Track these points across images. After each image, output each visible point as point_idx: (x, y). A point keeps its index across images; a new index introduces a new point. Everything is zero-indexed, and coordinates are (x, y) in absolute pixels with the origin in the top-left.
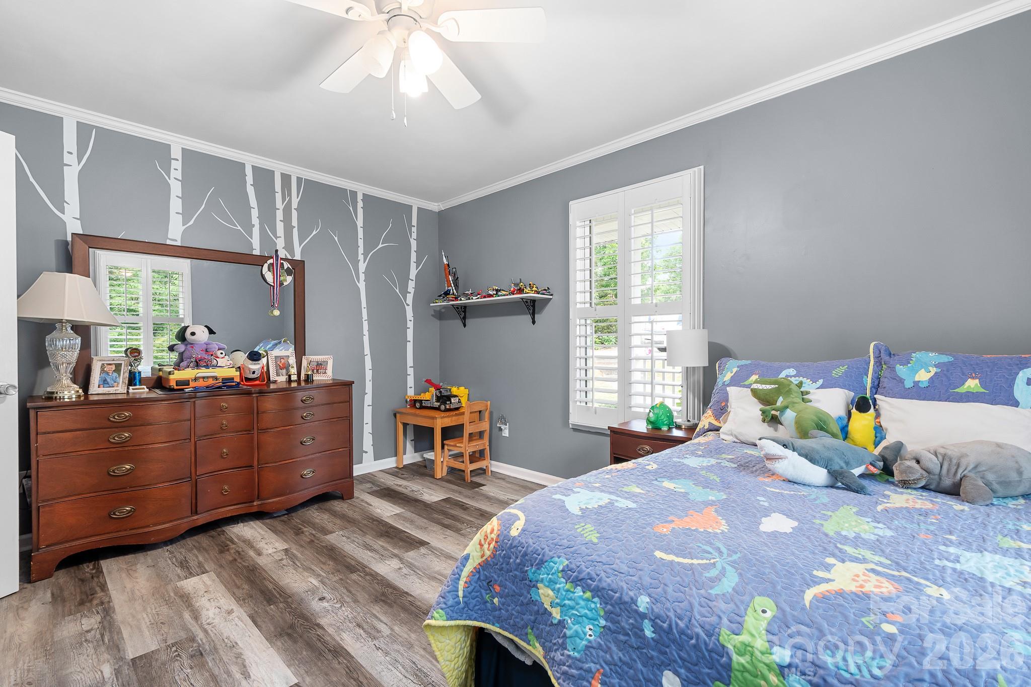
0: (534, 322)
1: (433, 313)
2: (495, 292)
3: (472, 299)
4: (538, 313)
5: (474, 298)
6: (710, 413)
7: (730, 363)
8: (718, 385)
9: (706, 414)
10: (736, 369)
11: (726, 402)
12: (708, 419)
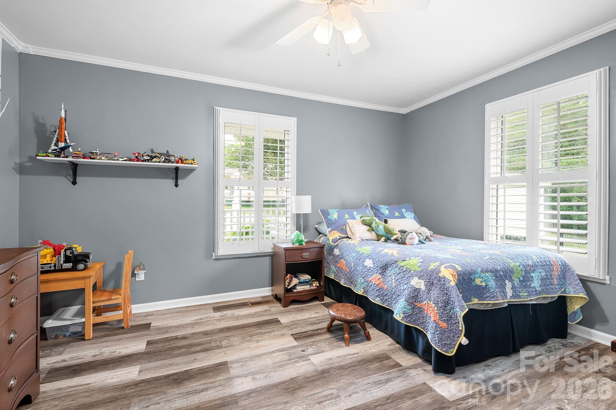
0: (176, 185)
1: (14, 166)
2: (149, 158)
3: (118, 160)
4: (182, 179)
5: (121, 159)
6: (336, 232)
7: (330, 211)
8: (331, 220)
9: (332, 232)
10: (336, 213)
11: (343, 226)
12: (337, 235)
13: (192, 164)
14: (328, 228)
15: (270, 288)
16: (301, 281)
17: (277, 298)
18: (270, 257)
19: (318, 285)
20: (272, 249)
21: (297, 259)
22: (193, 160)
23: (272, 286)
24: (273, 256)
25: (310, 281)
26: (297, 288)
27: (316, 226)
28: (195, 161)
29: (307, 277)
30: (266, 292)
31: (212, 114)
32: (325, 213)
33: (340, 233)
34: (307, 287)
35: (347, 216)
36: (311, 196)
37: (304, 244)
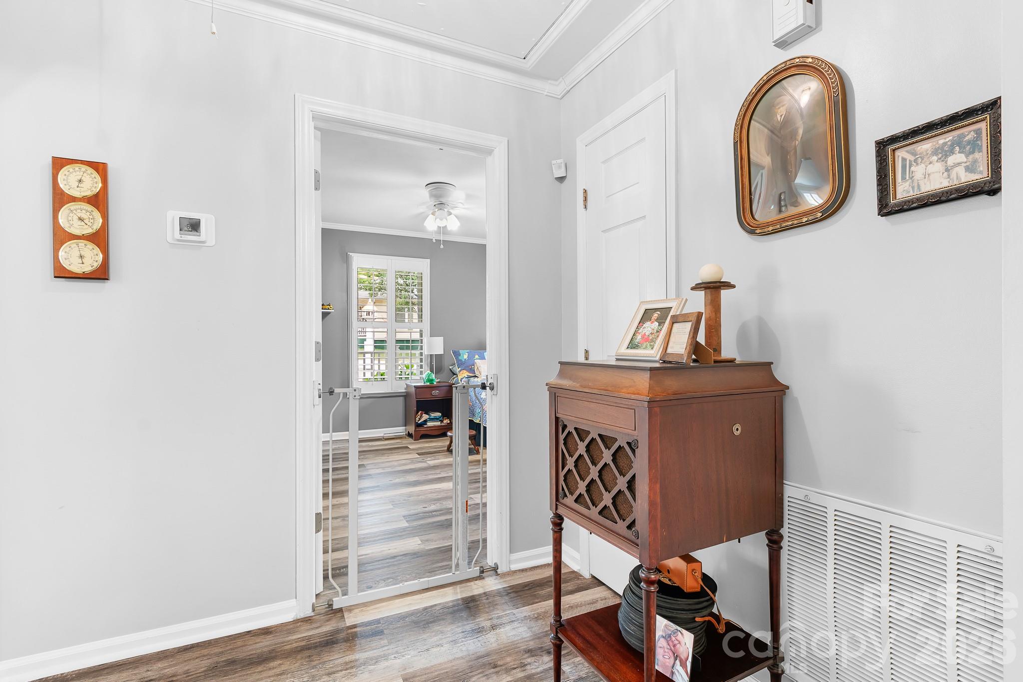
6: (465, 371)
7: (461, 352)
8: (461, 360)
9: (461, 372)
10: (467, 354)
11: (472, 366)
12: (465, 374)
13: (329, 309)
14: (458, 368)
15: (404, 428)
16: (431, 417)
17: (410, 435)
18: (404, 398)
19: (449, 422)
20: (405, 389)
21: (426, 397)
22: (330, 305)
23: (405, 426)
24: (406, 396)
25: (440, 418)
26: (428, 424)
27: (451, 367)
28: (331, 306)
29: (439, 414)
30: (401, 430)
31: (347, 260)
32: (457, 354)
33: (469, 372)
34: (438, 423)
35: (477, 357)
36: (443, 338)
37: (435, 383)
